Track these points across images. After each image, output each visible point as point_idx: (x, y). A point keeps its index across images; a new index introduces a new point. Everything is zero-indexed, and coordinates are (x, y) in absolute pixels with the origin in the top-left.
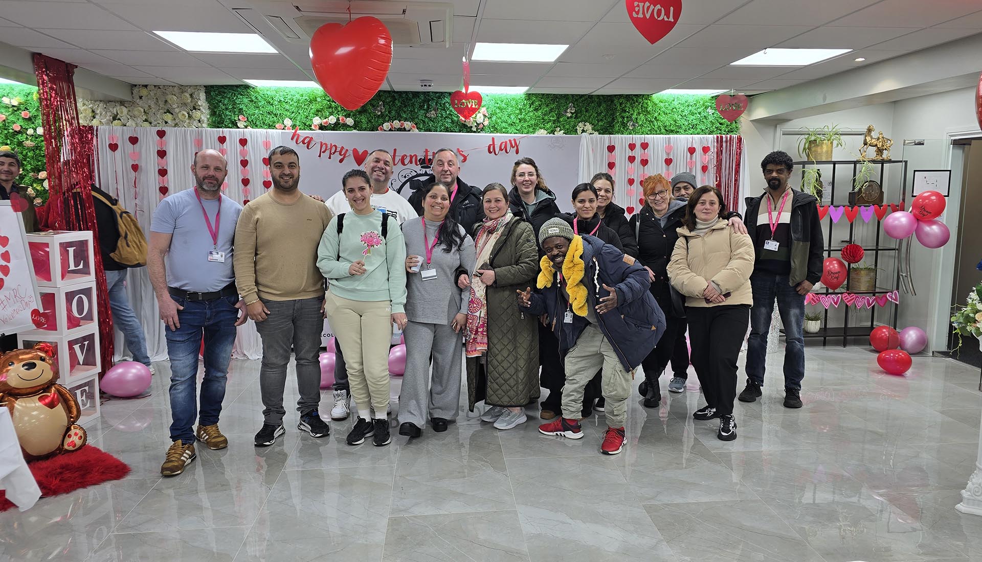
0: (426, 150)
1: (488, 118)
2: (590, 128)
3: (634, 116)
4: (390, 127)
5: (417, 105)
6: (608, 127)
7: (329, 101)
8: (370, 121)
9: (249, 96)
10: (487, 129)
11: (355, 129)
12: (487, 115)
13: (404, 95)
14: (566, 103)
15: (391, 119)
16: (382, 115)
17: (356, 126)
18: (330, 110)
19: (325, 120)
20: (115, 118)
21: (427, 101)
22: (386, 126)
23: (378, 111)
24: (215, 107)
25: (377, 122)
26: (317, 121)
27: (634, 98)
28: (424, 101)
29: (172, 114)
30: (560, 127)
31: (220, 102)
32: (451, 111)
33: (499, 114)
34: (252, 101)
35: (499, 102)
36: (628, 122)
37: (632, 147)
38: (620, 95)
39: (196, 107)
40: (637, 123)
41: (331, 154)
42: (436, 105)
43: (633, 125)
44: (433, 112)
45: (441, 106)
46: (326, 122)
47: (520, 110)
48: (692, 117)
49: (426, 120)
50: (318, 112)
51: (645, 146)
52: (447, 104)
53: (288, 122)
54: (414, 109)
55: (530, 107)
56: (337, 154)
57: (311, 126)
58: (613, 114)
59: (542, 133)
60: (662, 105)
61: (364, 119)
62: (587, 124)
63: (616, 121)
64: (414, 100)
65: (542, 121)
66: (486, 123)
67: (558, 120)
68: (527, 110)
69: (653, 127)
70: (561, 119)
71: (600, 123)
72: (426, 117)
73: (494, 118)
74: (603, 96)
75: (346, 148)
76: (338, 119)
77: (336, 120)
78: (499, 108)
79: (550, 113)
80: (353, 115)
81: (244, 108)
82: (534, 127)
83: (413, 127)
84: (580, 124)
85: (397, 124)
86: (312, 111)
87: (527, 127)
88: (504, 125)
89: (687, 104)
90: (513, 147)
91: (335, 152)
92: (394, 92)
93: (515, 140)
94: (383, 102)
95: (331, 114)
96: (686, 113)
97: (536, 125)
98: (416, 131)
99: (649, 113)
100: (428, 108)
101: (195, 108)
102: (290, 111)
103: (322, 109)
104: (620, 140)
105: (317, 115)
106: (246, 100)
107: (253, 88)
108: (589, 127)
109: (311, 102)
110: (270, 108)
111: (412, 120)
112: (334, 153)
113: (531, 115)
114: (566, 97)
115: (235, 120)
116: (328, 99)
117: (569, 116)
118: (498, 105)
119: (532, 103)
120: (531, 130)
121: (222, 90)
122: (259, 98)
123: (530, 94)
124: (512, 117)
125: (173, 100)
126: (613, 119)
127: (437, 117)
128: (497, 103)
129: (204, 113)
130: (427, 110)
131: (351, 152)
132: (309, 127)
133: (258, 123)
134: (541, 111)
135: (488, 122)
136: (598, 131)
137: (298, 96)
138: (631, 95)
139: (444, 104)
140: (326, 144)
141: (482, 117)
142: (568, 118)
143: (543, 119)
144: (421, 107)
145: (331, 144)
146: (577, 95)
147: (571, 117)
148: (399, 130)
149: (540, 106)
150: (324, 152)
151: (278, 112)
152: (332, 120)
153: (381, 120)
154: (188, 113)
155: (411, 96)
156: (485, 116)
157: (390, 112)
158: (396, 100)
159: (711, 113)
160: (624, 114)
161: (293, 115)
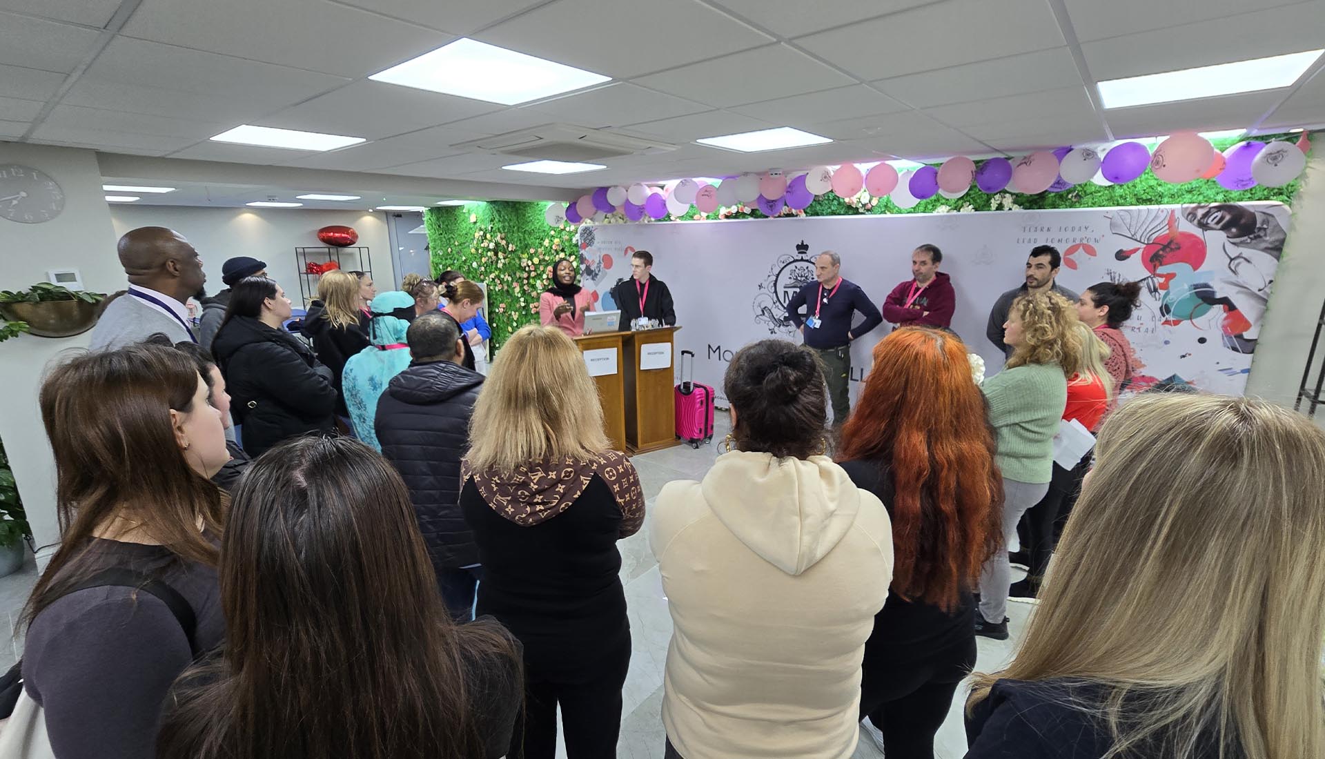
2: (1011, 201)
10: (877, 210)
11: (752, 216)
19: (729, 210)
26: (722, 211)
30: (970, 202)
43: (1077, 194)
49: (814, 204)
57: (719, 216)
59: (943, 210)
62: (1007, 195)
66: (875, 203)
76: (738, 208)
77: (736, 210)
82: (935, 204)
83: (800, 212)
85: (785, 209)
87: (924, 205)
95: (733, 204)
98: (806, 216)
105: (722, 206)
108: (1009, 199)
135: (877, 201)
141: (868, 197)
156: (870, 195)
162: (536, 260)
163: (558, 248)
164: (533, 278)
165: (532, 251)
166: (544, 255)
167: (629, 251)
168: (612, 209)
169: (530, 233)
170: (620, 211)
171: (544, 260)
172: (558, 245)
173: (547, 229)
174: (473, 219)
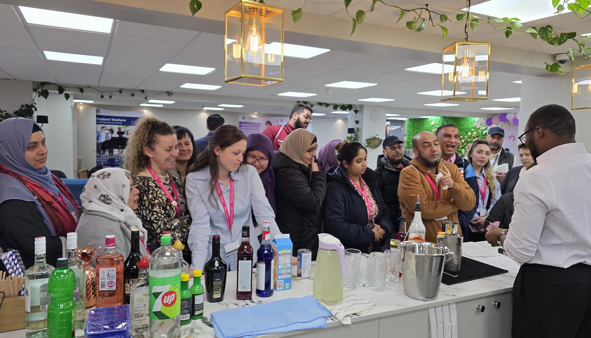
162: (463, 141)
163: (475, 136)
164: (460, 148)
165: (461, 137)
166: (468, 139)
167: (512, 137)
168: (507, 121)
169: (462, 130)
170: (512, 122)
171: (467, 141)
172: (476, 135)
173: (470, 128)
174: (433, 123)
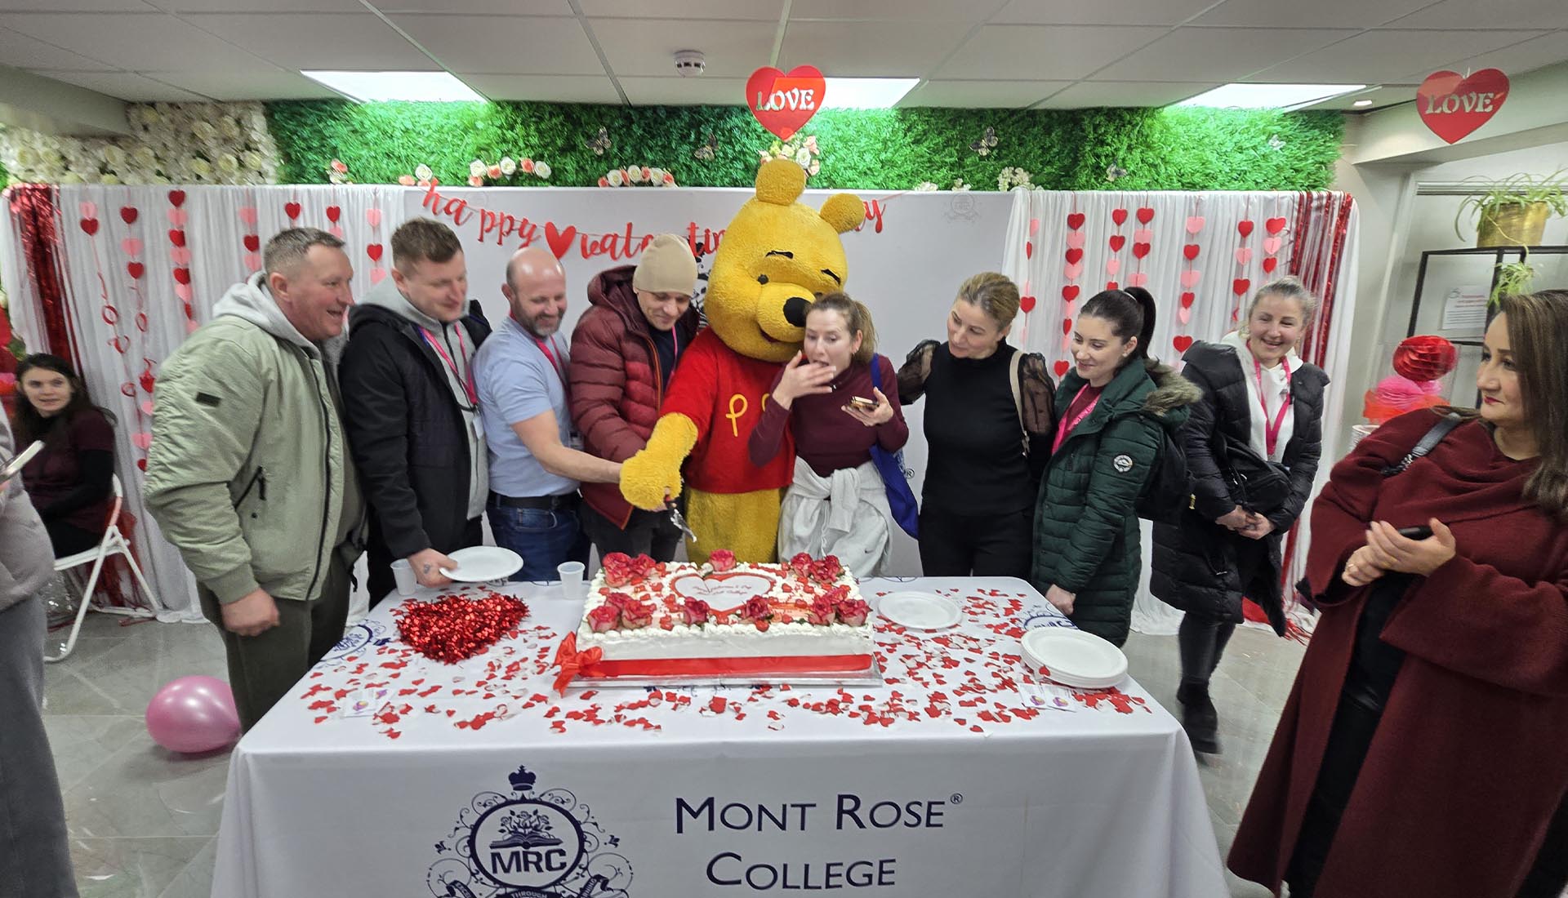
0: (693, 224)
1: (819, 160)
2: (1027, 179)
3: (1121, 154)
4: (621, 180)
5: (675, 136)
6: (1063, 176)
7: (501, 127)
8: (583, 169)
9: (348, 123)
10: (815, 182)
11: (553, 184)
12: (817, 152)
13: (649, 114)
14: (980, 126)
15: (624, 164)
16: (606, 157)
17: (556, 179)
18: (505, 147)
19: (493, 168)
20: (104, 170)
21: (695, 125)
22: (614, 176)
23: (598, 147)
24: (289, 146)
25: (597, 170)
26: (478, 169)
27: (1125, 113)
28: (690, 126)
29: (208, 161)
30: (962, 177)
31: (295, 133)
32: (744, 145)
33: (841, 152)
34: (355, 131)
35: (842, 126)
36: (1108, 165)
37: (1119, 217)
38: (1094, 109)
39: (252, 146)
40: (1125, 167)
41: (501, 233)
42: (714, 132)
43: (1118, 173)
44: (708, 148)
45: (724, 135)
46: (496, 172)
47: (885, 142)
48: (1240, 156)
49: (694, 164)
50: (482, 152)
51: (1145, 216)
52: (736, 132)
53: (423, 172)
54: (670, 143)
55: (906, 135)
56: (515, 234)
57: (467, 179)
58: (1076, 150)
59: (928, 189)
60: (1181, 129)
61: (570, 165)
62: (1020, 170)
63: (1082, 164)
64: (669, 123)
65: (928, 165)
66: (815, 170)
67: (960, 164)
68: (898, 143)
69: (1156, 177)
70: (968, 161)
71: (1048, 169)
72: (693, 158)
73: (830, 161)
74: (1058, 112)
75: (531, 222)
76: (519, 165)
77: (514, 167)
78: (840, 139)
79: (944, 147)
80: (549, 156)
81: (341, 146)
82: (912, 179)
83: (668, 178)
84: (1007, 171)
85: (634, 172)
86: (469, 148)
87: (896, 178)
88: (850, 173)
89: (1231, 128)
90: (871, 218)
91: (511, 229)
92: (630, 107)
93: (875, 202)
94: (608, 128)
95: (506, 154)
96: (1229, 146)
97: (915, 173)
98: (674, 187)
99: (1149, 147)
100: (698, 139)
101: (249, 148)
102: (428, 150)
103: (488, 145)
104: (1096, 201)
105: (478, 157)
106: (343, 130)
107: (355, 105)
108: (1023, 176)
109: (466, 131)
110: (388, 144)
111: (666, 164)
112: (508, 233)
113: (905, 154)
114: (979, 115)
115: (325, 170)
116: (498, 123)
117: (985, 154)
118: (840, 134)
119: (909, 129)
120: (904, 183)
121: (296, 109)
122: (367, 124)
123: (906, 109)
124: (868, 157)
125: (207, 131)
126: (1075, 161)
127: (716, 157)
128: (838, 130)
129: (267, 158)
130: (697, 145)
131: (541, 232)
132: (464, 181)
133: (369, 176)
134: (926, 144)
135: (818, 167)
136: (1042, 184)
137: (438, 120)
138: (1119, 108)
139: (730, 130)
140: (492, 215)
141: (809, 157)
142: (982, 158)
143: (930, 161)
144: (684, 138)
145: (502, 214)
146: (1005, 110)
147: (988, 156)
148: (640, 184)
149: (925, 134)
150: (488, 231)
151: (403, 153)
152: (508, 166)
153: (603, 166)
154: (238, 159)
155: (662, 114)
156: (812, 154)
157: (621, 149)
158: (633, 123)
159: (1278, 149)
160: (1099, 150)
161: (432, 158)
